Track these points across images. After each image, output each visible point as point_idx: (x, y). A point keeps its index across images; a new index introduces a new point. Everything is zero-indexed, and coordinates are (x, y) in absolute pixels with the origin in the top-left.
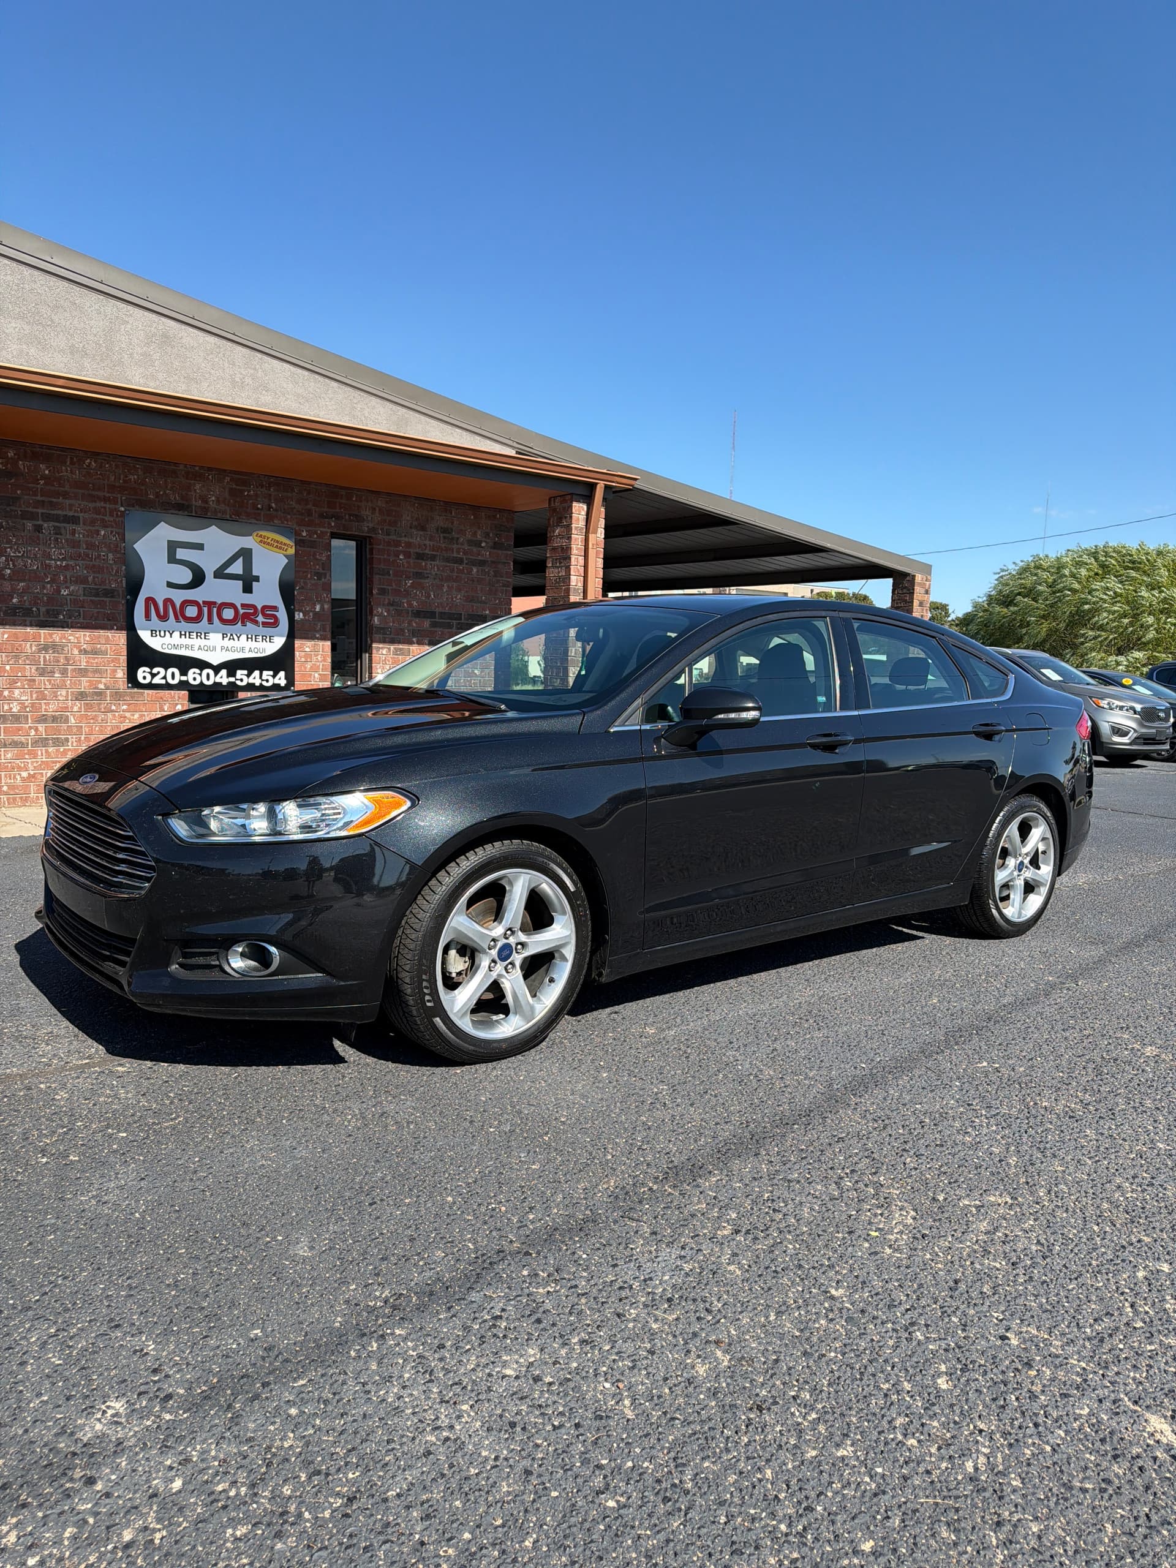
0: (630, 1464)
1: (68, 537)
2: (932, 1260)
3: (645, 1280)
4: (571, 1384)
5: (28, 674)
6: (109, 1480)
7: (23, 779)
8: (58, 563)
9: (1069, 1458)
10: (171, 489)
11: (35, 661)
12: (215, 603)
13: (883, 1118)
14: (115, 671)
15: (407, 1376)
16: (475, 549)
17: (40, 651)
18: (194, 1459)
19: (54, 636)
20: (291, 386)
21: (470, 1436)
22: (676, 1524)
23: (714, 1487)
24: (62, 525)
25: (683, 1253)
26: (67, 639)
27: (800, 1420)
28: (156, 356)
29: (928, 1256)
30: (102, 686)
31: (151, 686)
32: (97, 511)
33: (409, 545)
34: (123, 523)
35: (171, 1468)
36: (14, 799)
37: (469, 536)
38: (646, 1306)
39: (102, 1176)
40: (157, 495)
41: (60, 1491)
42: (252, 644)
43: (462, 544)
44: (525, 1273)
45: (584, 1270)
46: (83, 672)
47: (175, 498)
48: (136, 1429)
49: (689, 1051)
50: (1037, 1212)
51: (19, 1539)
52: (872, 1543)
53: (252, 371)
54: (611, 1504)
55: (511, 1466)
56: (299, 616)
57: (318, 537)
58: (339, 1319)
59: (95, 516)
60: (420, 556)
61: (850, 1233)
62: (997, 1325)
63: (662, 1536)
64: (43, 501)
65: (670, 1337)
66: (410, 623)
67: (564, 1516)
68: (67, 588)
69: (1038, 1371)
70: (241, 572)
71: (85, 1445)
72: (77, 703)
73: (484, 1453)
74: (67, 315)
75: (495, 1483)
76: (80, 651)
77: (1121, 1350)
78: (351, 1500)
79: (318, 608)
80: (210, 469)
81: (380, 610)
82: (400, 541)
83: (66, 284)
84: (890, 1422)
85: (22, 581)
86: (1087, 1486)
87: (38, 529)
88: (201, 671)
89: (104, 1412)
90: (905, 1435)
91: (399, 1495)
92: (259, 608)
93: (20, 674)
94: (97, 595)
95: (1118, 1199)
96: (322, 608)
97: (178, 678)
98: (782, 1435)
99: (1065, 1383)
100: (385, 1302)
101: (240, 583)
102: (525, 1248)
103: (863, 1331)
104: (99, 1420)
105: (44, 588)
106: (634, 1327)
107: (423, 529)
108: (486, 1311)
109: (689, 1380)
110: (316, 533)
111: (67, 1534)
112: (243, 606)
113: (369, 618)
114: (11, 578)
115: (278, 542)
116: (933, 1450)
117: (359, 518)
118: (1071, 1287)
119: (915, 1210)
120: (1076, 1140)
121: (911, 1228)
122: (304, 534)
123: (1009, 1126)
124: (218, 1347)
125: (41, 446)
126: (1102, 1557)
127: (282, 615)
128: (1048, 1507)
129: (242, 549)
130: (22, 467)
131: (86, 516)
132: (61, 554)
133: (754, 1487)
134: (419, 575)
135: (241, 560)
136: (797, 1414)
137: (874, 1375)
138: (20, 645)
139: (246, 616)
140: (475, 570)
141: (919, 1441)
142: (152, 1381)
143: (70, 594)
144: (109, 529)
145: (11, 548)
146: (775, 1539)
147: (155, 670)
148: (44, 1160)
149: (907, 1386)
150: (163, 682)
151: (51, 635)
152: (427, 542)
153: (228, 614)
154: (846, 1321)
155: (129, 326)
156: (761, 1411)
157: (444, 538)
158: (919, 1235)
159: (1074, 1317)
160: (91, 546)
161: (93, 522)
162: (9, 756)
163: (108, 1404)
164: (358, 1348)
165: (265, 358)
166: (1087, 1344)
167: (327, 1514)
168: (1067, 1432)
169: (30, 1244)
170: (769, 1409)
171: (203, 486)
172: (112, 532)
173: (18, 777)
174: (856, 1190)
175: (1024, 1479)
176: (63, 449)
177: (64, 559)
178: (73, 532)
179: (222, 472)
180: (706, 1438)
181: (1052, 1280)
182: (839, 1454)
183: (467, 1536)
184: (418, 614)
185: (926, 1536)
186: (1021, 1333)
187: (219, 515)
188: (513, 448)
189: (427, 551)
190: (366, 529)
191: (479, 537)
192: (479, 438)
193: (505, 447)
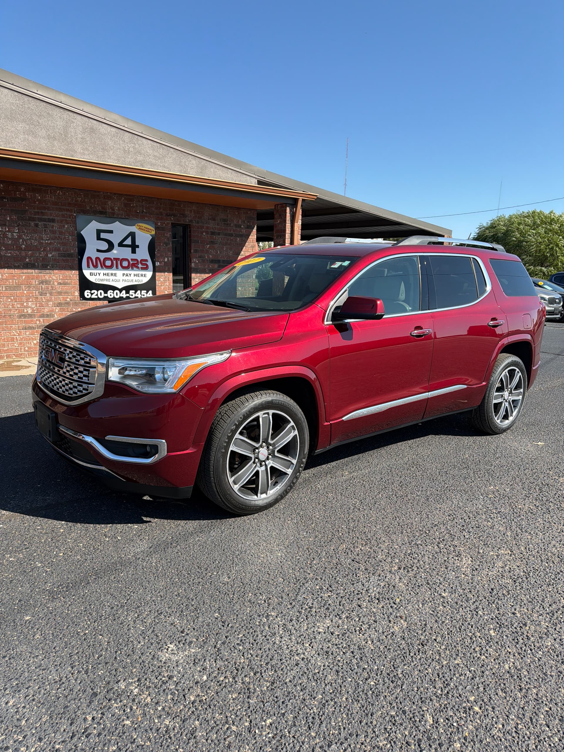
0: (376, 667)
1: (50, 229)
2: (482, 580)
3: (366, 590)
4: (347, 635)
5: (34, 295)
6: (178, 676)
7: (35, 344)
8: (47, 241)
9: (545, 663)
10: (97, 204)
11: (37, 288)
12: (119, 259)
13: (452, 514)
14: (74, 292)
15: (281, 632)
16: (238, 229)
17: (39, 284)
18: (208, 667)
19: (46, 277)
20: (151, 152)
21: (312, 657)
22: (398, 691)
23: (410, 676)
24: (47, 223)
25: (380, 578)
26: (52, 278)
27: (439, 649)
28: (88, 139)
29: (479, 578)
30: (68, 300)
31: (91, 299)
32: (63, 216)
33: (207, 228)
34: (75, 221)
35: (200, 672)
36: (31, 353)
37: (235, 222)
38: (369, 601)
39: (134, 546)
40: (91, 207)
41: (161, 681)
42: (137, 278)
43: (232, 227)
44: (318, 587)
45: (341, 586)
46: (60, 293)
47: (99, 208)
48: (182, 656)
49: (364, 483)
50: (522, 557)
51: (152, 700)
52: (474, 697)
53: (133, 145)
54: (372, 683)
55: (331, 669)
56: (157, 264)
57: (165, 226)
58: (248, 609)
59: (62, 218)
60: (213, 233)
61: (446, 568)
62: (511, 608)
63: (394, 696)
64: (38, 212)
65: (382, 615)
66: (208, 266)
67: (355, 688)
68: (51, 253)
69: (529, 627)
70: (130, 243)
71: (165, 663)
72: (58, 308)
73: (319, 664)
74: (46, 119)
75: (326, 676)
76: (58, 283)
77: (561, 618)
78: (273, 683)
79: (166, 260)
80: (115, 194)
81: (194, 260)
82: (203, 226)
83: (44, 104)
84: (474, 649)
85: (30, 251)
86: (553, 674)
87: (37, 225)
88: (114, 291)
89: (167, 649)
90: (481, 655)
91: (290, 681)
92: (139, 260)
93: (31, 295)
94: (65, 257)
95: (554, 551)
96: (168, 260)
97: (103, 295)
98: (433, 655)
99: (540, 632)
100: (265, 601)
101: (130, 249)
103: (458, 611)
104: (167, 652)
105: (40, 254)
106: (367, 611)
107: (214, 220)
108: (306, 605)
109: (392, 633)
110: (165, 224)
111: (169, 698)
112: (132, 260)
113: (190, 264)
114: (25, 250)
115: (147, 228)
116: (492, 661)
117: (184, 216)
118: (539, 591)
119: (472, 558)
120: (534, 524)
121: (471, 565)
122: (159, 224)
123: (506, 517)
124: (204, 621)
125: (36, 185)
126: (561, 702)
127: (150, 263)
128: (539, 682)
129: (131, 232)
130: (28, 196)
131: (59, 218)
132: (47, 237)
133: (426, 676)
134: (212, 243)
135: (130, 237)
136: (437, 646)
137: (465, 630)
138: (31, 281)
139: (133, 265)
140: (238, 239)
141: (486, 657)
142: (182, 636)
143: (53, 256)
144: (69, 225)
145: (24, 235)
146: (437, 697)
147: (93, 292)
148: (107, 539)
149: (479, 634)
150: (96, 297)
151: (44, 276)
152: (216, 226)
153: (125, 264)
154: (450, 607)
155: (75, 124)
156: (423, 645)
157: (224, 224)
158: (474, 569)
159: (541, 604)
160: (61, 233)
161: (62, 222)
162: (28, 333)
163: (168, 646)
164: (259, 621)
165: (139, 138)
166: (548, 615)
167: (265, 688)
168: (543, 652)
169: (115, 578)
170: (426, 645)
171: (112, 202)
172: (70, 226)
173: (32, 343)
174: (446, 549)
175: (528, 672)
176: (46, 186)
177: (49, 239)
178: (53, 227)
179: (121, 195)
180: (404, 657)
181: (531, 588)
182: (456, 662)
183: (320, 696)
184: (212, 261)
185: (494, 695)
186: (521, 611)
187: (120, 216)
188: (256, 178)
189: (216, 231)
190: (188, 221)
191: (240, 223)
192: (240, 174)
193: (252, 178)
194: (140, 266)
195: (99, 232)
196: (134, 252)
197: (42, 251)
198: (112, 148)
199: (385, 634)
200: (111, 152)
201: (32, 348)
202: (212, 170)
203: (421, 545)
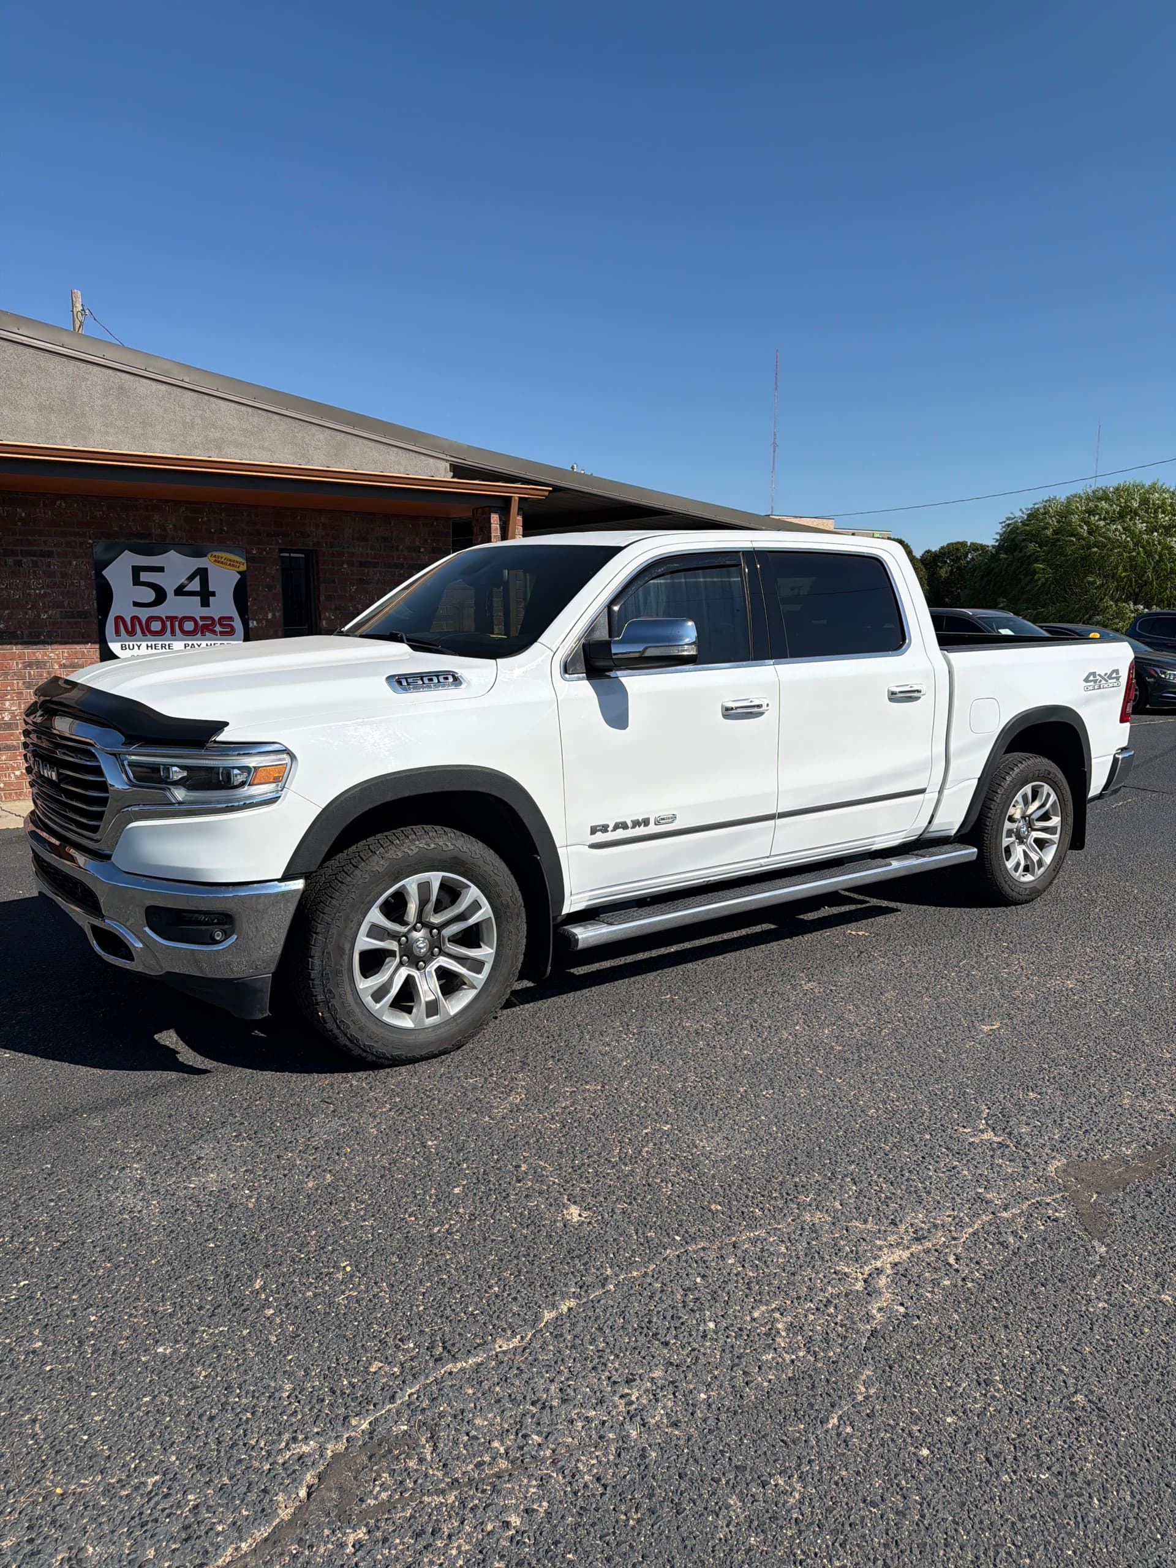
1: (44, 568)
3: (309, 1138)
5: (16, 688)
7: (17, 777)
8: (38, 591)
10: (133, 521)
11: (22, 676)
12: (176, 617)
13: (556, 1035)
16: (414, 555)
17: (25, 668)
19: (37, 654)
20: (236, 422)
21: (149, 1215)
24: (39, 559)
26: (48, 656)
28: (113, 407)
32: (68, 544)
33: (351, 555)
34: (92, 553)
36: (10, 794)
37: (407, 543)
40: (121, 527)
43: (402, 551)
47: (136, 529)
53: (200, 412)
54: (212, 1245)
56: (253, 624)
57: (267, 554)
59: (67, 549)
60: (362, 564)
62: (520, 1159)
64: (22, 540)
68: (46, 612)
69: (523, 1183)
70: (198, 589)
73: (153, 1223)
74: (34, 377)
75: (151, 1236)
76: (60, 666)
79: (270, 616)
80: (167, 501)
81: (327, 614)
82: (343, 552)
83: (32, 351)
85: (7, 609)
87: (19, 563)
91: (92, 1242)
92: (217, 619)
94: (72, 617)
96: (274, 615)
101: (199, 598)
102: (242, 1121)
105: (26, 613)
107: (365, 539)
110: (265, 550)
112: (201, 618)
115: (230, 560)
117: (304, 534)
122: (254, 552)
125: (17, 493)
127: (238, 624)
129: (198, 568)
131: (59, 550)
132: (39, 584)
134: (363, 581)
135: (198, 578)
138: (8, 664)
139: (205, 628)
143: (50, 617)
144: (80, 560)
151: (34, 653)
152: (369, 551)
153: (189, 626)
155: (89, 382)
157: (385, 546)
160: (64, 575)
161: (65, 555)
165: (212, 399)
168: (512, 1214)
171: (161, 517)
172: (82, 562)
173: (12, 775)
175: (463, 1236)
176: (36, 495)
177: (42, 588)
178: (49, 566)
179: (178, 503)
182: (362, 1224)
186: (532, 1164)
187: (177, 541)
188: (447, 461)
189: (369, 560)
190: (311, 543)
191: (418, 543)
192: (414, 454)
193: (438, 461)
194: (218, 628)
195: (137, 571)
196: (205, 603)
197: (30, 609)
198: (161, 419)
199: (286, 1191)
200: (159, 428)
201: (12, 784)
202: (357, 449)
203: (458, 1078)
